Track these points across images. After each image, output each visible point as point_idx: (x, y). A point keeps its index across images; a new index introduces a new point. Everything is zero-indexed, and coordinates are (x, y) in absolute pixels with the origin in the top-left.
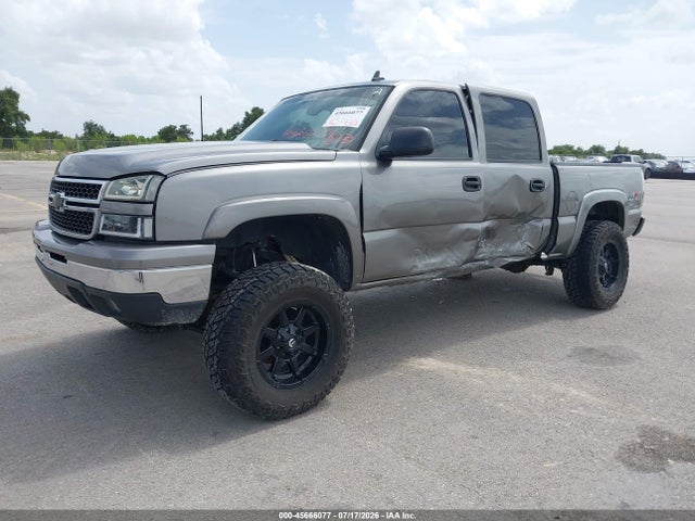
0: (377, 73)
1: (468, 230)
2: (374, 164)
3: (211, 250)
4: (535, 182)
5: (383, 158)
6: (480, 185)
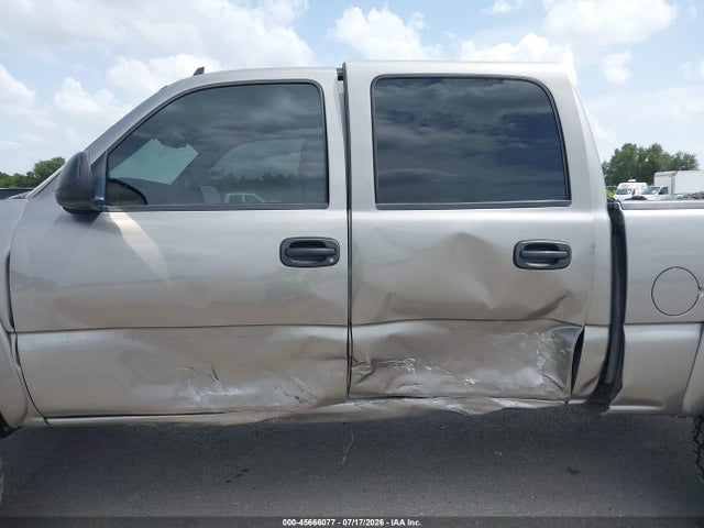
4: (531, 247)
6: (335, 254)
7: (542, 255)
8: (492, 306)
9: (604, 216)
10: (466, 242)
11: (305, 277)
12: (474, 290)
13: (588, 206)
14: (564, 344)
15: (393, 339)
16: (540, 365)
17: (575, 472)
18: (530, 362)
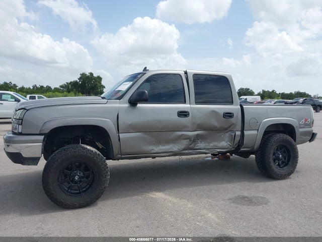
0: (146, 68)
1: (182, 135)
2: (127, 105)
3: (42, 137)
4: (227, 113)
5: (133, 103)
6: (189, 115)
7: (228, 115)
8: (218, 127)
9: (239, 107)
10: (214, 112)
11: (183, 120)
12: (215, 123)
13: (237, 105)
14: (232, 136)
15: (197, 135)
16: (226, 140)
17: (227, 171)
18: (223, 140)
